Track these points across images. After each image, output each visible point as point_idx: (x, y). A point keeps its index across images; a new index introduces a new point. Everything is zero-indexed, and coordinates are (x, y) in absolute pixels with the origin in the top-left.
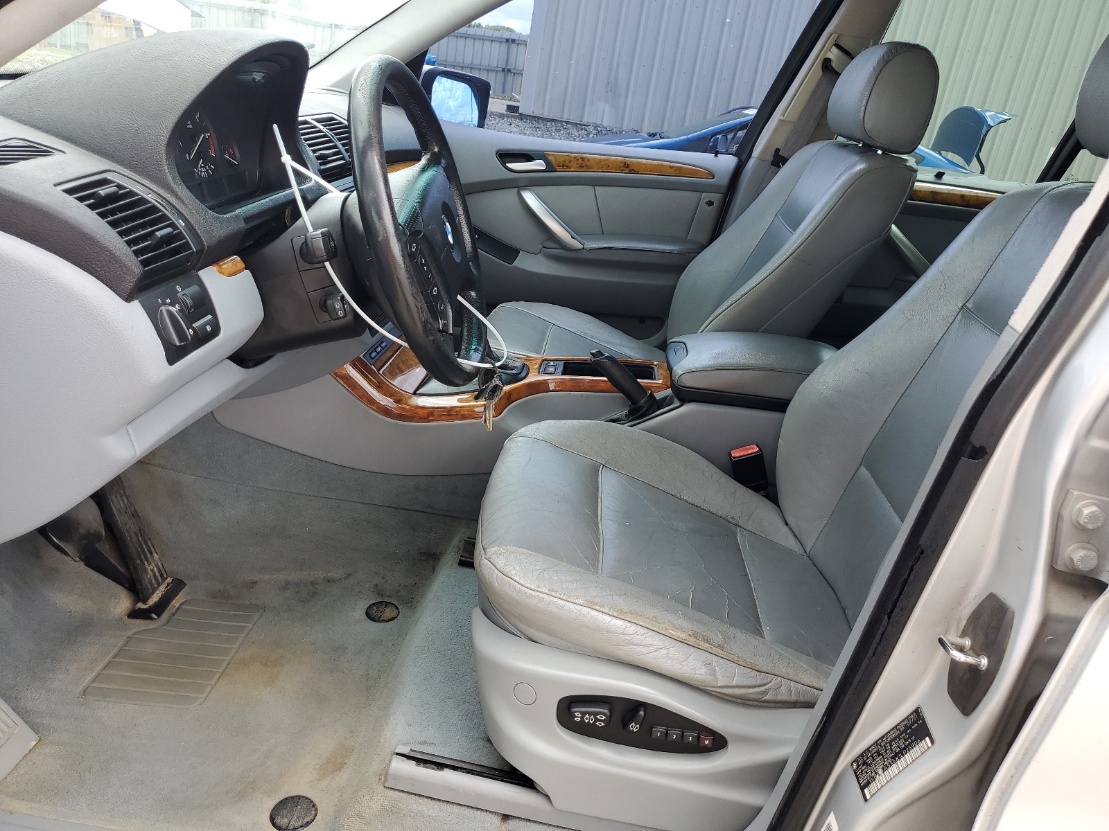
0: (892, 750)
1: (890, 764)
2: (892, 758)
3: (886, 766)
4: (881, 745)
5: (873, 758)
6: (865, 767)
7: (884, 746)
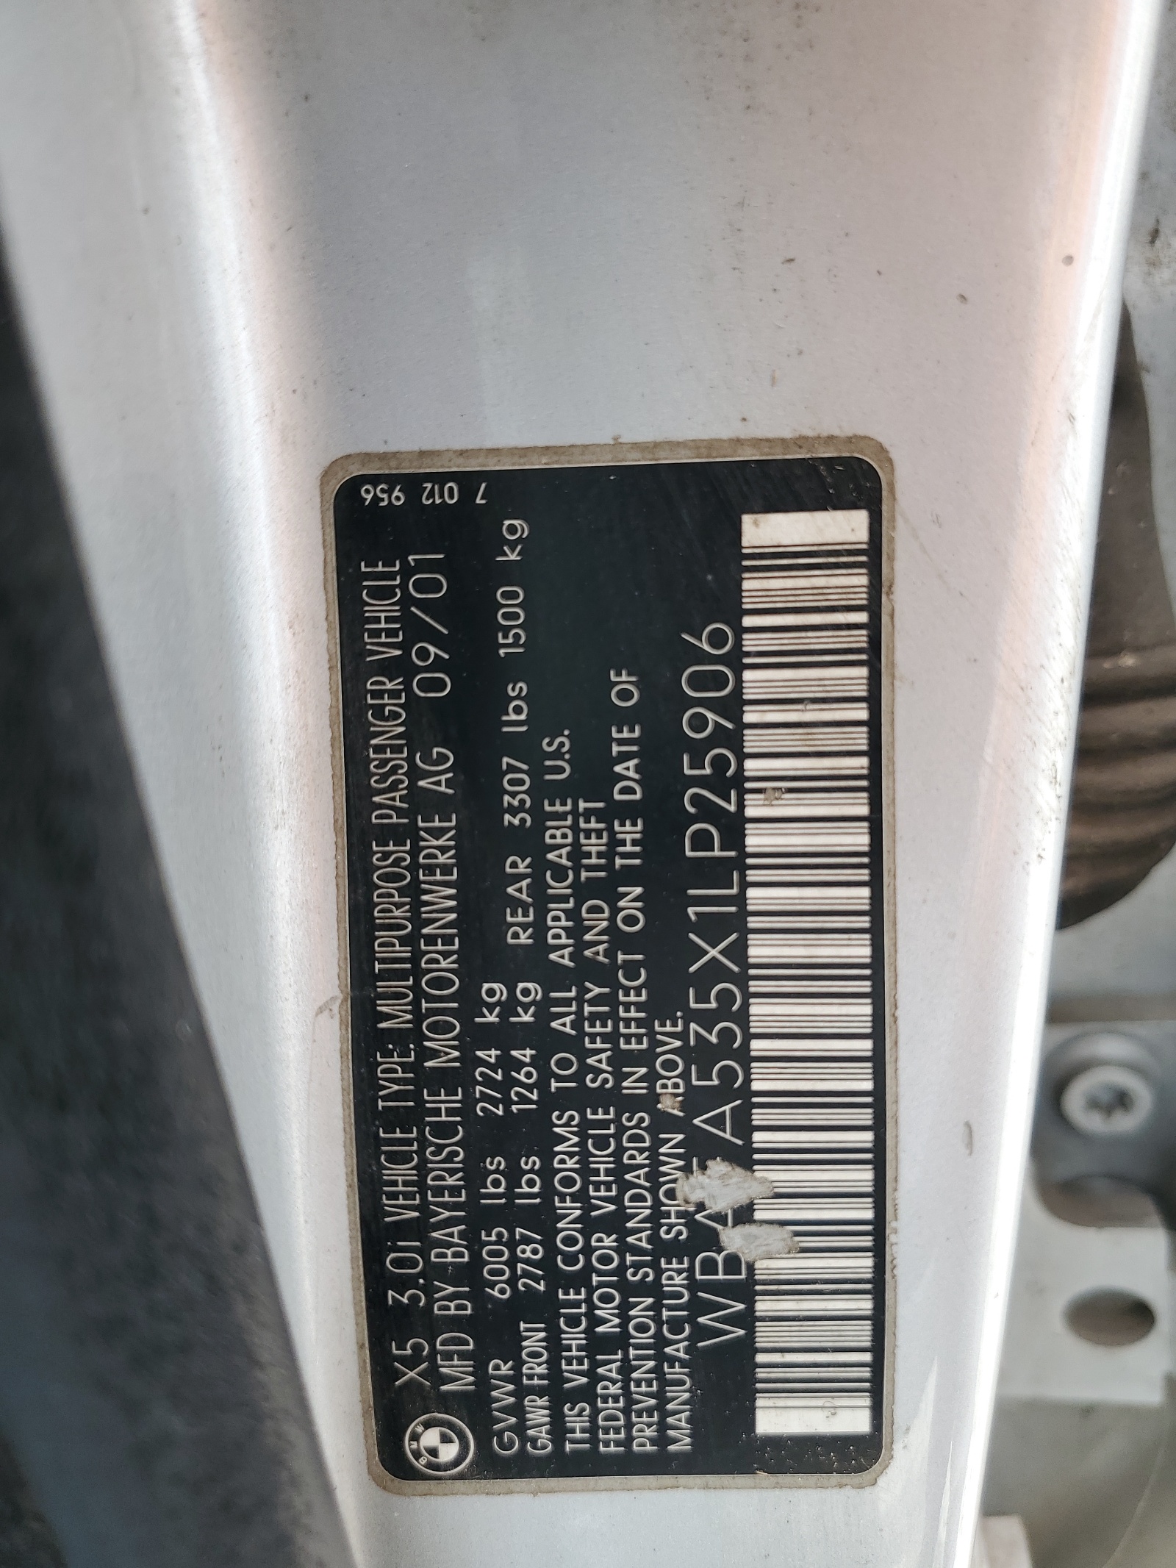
0: (585, 970)
1: (700, 1055)
2: (659, 1007)
3: (695, 1101)
4: (445, 1080)
5: (509, 1214)
6: (534, 1339)
7: (474, 1037)
